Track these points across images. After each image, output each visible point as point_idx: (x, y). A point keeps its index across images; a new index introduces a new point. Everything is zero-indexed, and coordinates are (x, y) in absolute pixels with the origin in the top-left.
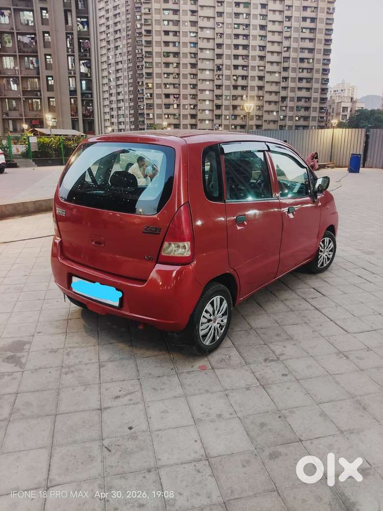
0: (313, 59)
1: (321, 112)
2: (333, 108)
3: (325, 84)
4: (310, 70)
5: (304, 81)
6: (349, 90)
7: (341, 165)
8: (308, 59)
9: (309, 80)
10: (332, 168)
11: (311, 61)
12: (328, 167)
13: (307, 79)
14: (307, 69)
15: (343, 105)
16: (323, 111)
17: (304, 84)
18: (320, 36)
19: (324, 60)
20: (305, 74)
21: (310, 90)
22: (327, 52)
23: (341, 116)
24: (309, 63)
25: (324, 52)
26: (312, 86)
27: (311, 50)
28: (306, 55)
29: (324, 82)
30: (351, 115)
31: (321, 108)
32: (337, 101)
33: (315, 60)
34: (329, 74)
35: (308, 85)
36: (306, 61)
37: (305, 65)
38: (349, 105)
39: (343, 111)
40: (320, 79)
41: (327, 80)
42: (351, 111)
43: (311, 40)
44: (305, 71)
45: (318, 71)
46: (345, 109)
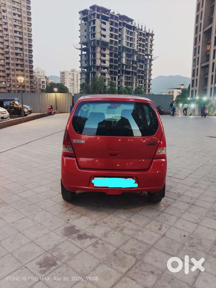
0: (23, 54)
1: (31, 84)
2: (37, 82)
3: (31, 68)
4: (22, 60)
5: (19, 66)
6: (42, 72)
7: (62, 112)
8: (20, 54)
9: (22, 65)
10: (59, 113)
11: (22, 55)
12: (57, 113)
13: (21, 65)
14: (21, 59)
15: (42, 80)
16: (32, 83)
17: (19, 67)
18: (26, 42)
19: (29, 55)
20: (19, 62)
21: (24, 71)
22: (31, 51)
23: (42, 86)
24: (21, 56)
25: (29, 51)
26: (24, 68)
27: (21, 49)
28: (18, 51)
29: (30, 67)
30: (47, 86)
31: (31, 81)
32: (38, 78)
33: (24, 55)
34: (33, 63)
35: (22, 68)
36: (19, 55)
37: (19, 57)
38: (45, 80)
39: (42, 83)
40: (28, 65)
41: (32, 66)
42: (46, 83)
43: (21, 44)
44: (19, 60)
45: (26, 61)
46: (43, 82)
